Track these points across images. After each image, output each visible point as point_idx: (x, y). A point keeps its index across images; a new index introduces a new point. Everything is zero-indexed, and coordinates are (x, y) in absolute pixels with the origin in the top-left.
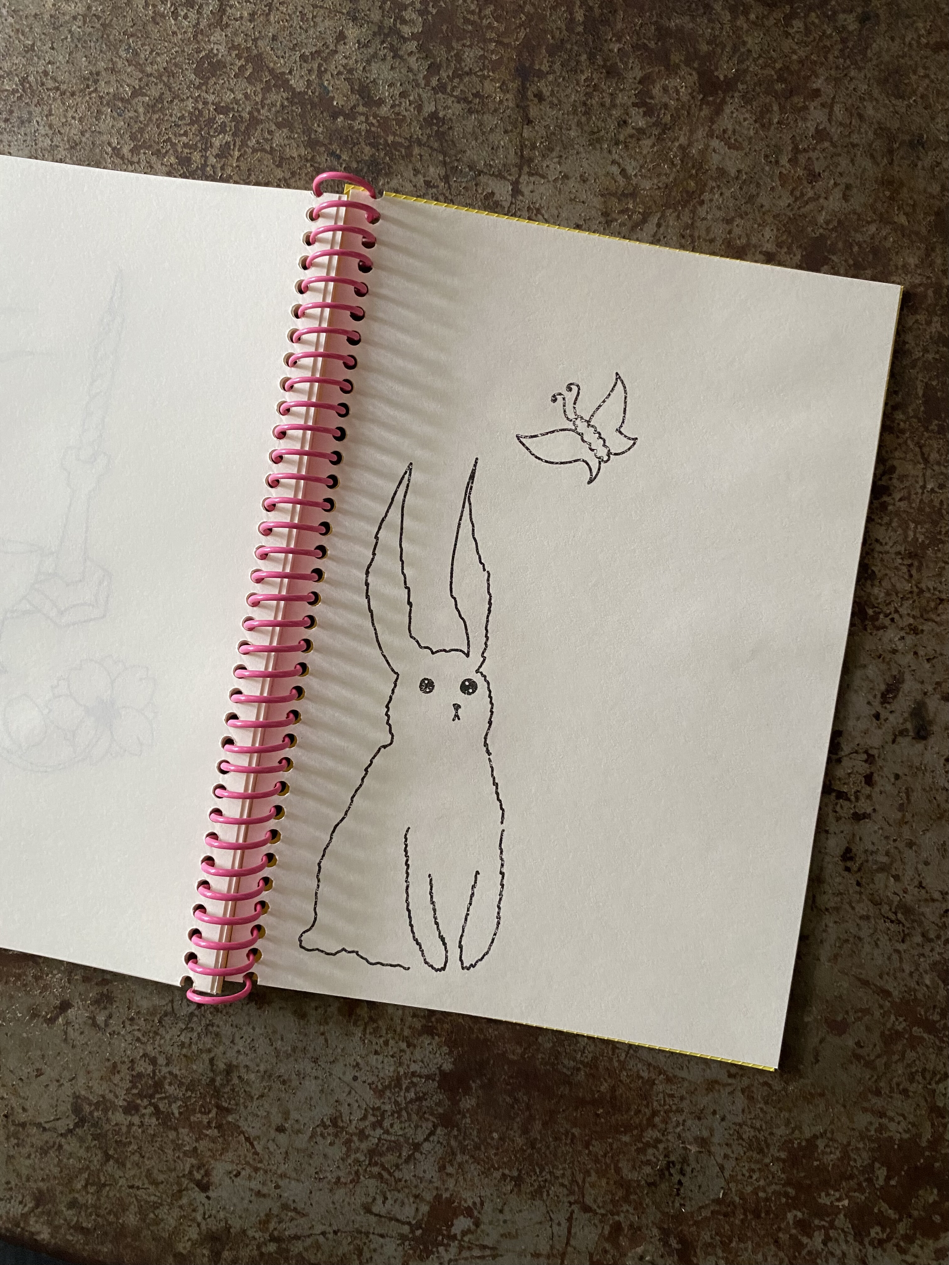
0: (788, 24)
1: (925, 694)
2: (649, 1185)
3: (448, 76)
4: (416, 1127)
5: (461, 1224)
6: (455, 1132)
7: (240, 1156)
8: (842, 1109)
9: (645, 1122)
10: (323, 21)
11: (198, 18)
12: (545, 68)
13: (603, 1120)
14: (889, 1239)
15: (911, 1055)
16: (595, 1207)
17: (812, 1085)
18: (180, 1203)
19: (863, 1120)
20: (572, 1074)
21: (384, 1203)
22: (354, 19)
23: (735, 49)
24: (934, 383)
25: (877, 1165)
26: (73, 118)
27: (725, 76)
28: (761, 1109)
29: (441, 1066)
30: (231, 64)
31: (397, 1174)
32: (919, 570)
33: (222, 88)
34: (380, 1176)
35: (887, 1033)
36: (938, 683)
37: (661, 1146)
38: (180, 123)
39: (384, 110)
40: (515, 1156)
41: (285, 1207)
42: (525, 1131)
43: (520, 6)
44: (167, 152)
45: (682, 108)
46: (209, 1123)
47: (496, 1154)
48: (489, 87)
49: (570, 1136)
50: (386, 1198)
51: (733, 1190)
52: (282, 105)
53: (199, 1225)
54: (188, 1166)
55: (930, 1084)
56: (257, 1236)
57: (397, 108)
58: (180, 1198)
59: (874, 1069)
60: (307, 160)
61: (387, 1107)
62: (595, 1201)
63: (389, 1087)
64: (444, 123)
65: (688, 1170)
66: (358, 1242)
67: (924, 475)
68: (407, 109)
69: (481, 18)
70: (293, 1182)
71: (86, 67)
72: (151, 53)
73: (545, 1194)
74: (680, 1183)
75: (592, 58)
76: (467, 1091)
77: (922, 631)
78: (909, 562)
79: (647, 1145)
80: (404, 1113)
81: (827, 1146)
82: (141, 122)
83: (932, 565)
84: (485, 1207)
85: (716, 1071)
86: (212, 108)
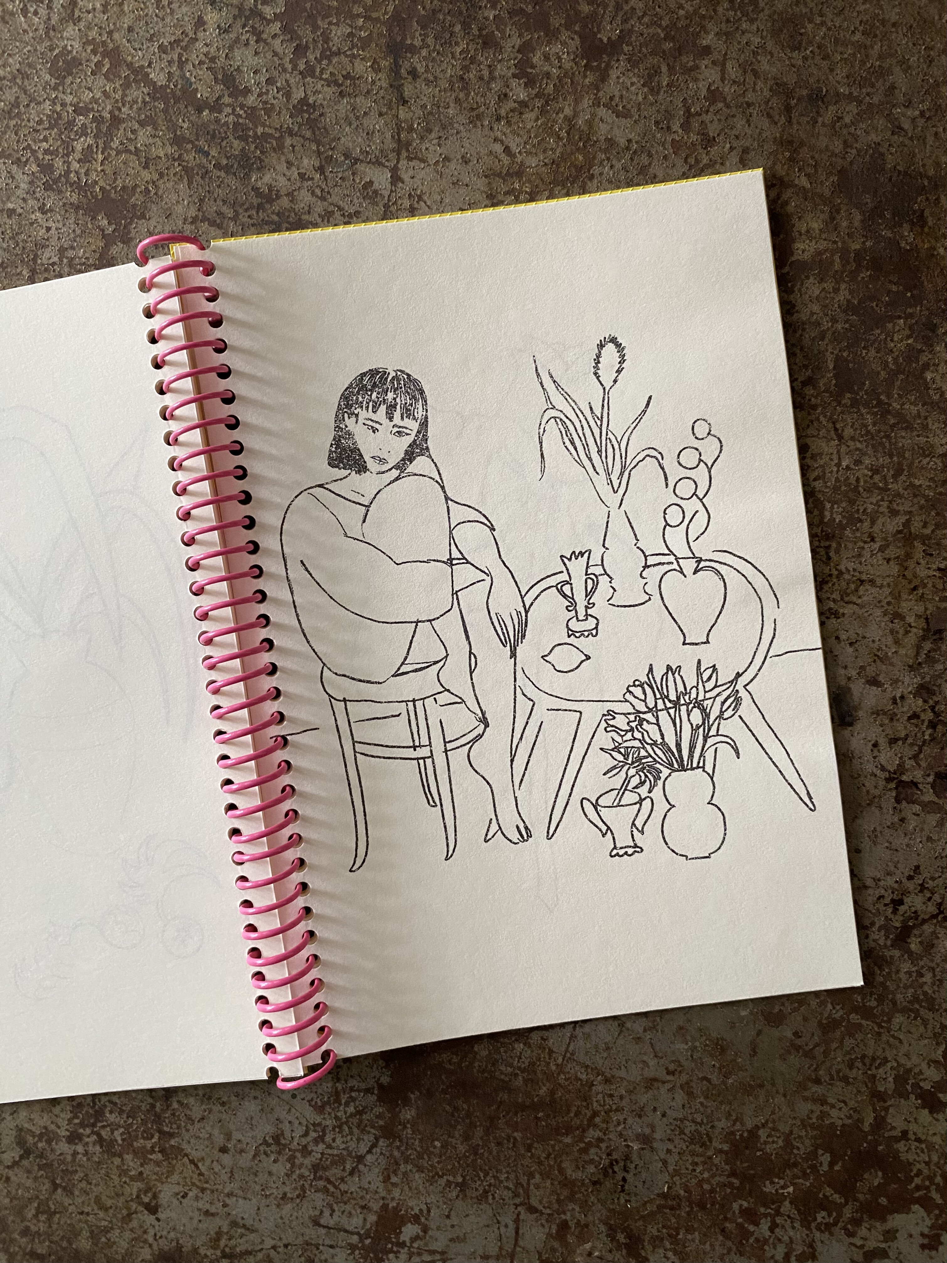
1: (849, 679)
2: (595, 1183)
3: (316, 58)
4: (358, 1140)
5: (409, 1231)
6: (397, 1143)
7: (185, 1178)
8: (783, 1099)
9: (586, 1123)
10: (180, 7)
11: (49, 13)
12: (417, 43)
13: (544, 1123)
14: (835, 1224)
15: (849, 1042)
16: (540, 1208)
17: (752, 1076)
18: (131, 1226)
19: (804, 1108)
20: (510, 1080)
21: (331, 1215)
22: (213, 3)
23: (618, 8)
24: (845, 354)
25: (820, 1152)
27: (609, 38)
28: (701, 1103)
30: (88, 61)
31: (343, 1187)
32: (837, 552)
33: (80, 87)
34: (326, 1190)
35: (825, 1022)
36: (861, 667)
37: (603, 1145)
38: (39, 128)
39: (251, 100)
40: (459, 1162)
41: (234, 1224)
42: (466, 1138)
44: (27, 160)
45: (565, 76)
46: (152, 1147)
47: (438, 1162)
48: (360, 67)
49: (512, 1140)
50: (333, 1211)
51: (678, 1183)
52: (144, 102)
53: (151, 1246)
54: (135, 1190)
55: (870, 1069)
56: (209, 1254)
57: (265, 97)
58: (130, 1221)
59: (814, 1058)
60: (174, 160)
61: (328, 1122)
62: (541, 1202)
63: (329, 1102)
64: (314, 110)
65: (632, 1166)
66: (309, 1253)
67: (838, 452)
68: (274, 96)
70: (240, 1200)
73: (490, 1197)
74: (624, 1179)
75: (466, 29)
76: (406, 1102)
77: (843, 614)
79: (590, 1144)
80: (345, 1128)
81: (768, 1136)
83: (850, 545)
84: (432, 1214)
85: (654, 1069)
86: (70, 109)
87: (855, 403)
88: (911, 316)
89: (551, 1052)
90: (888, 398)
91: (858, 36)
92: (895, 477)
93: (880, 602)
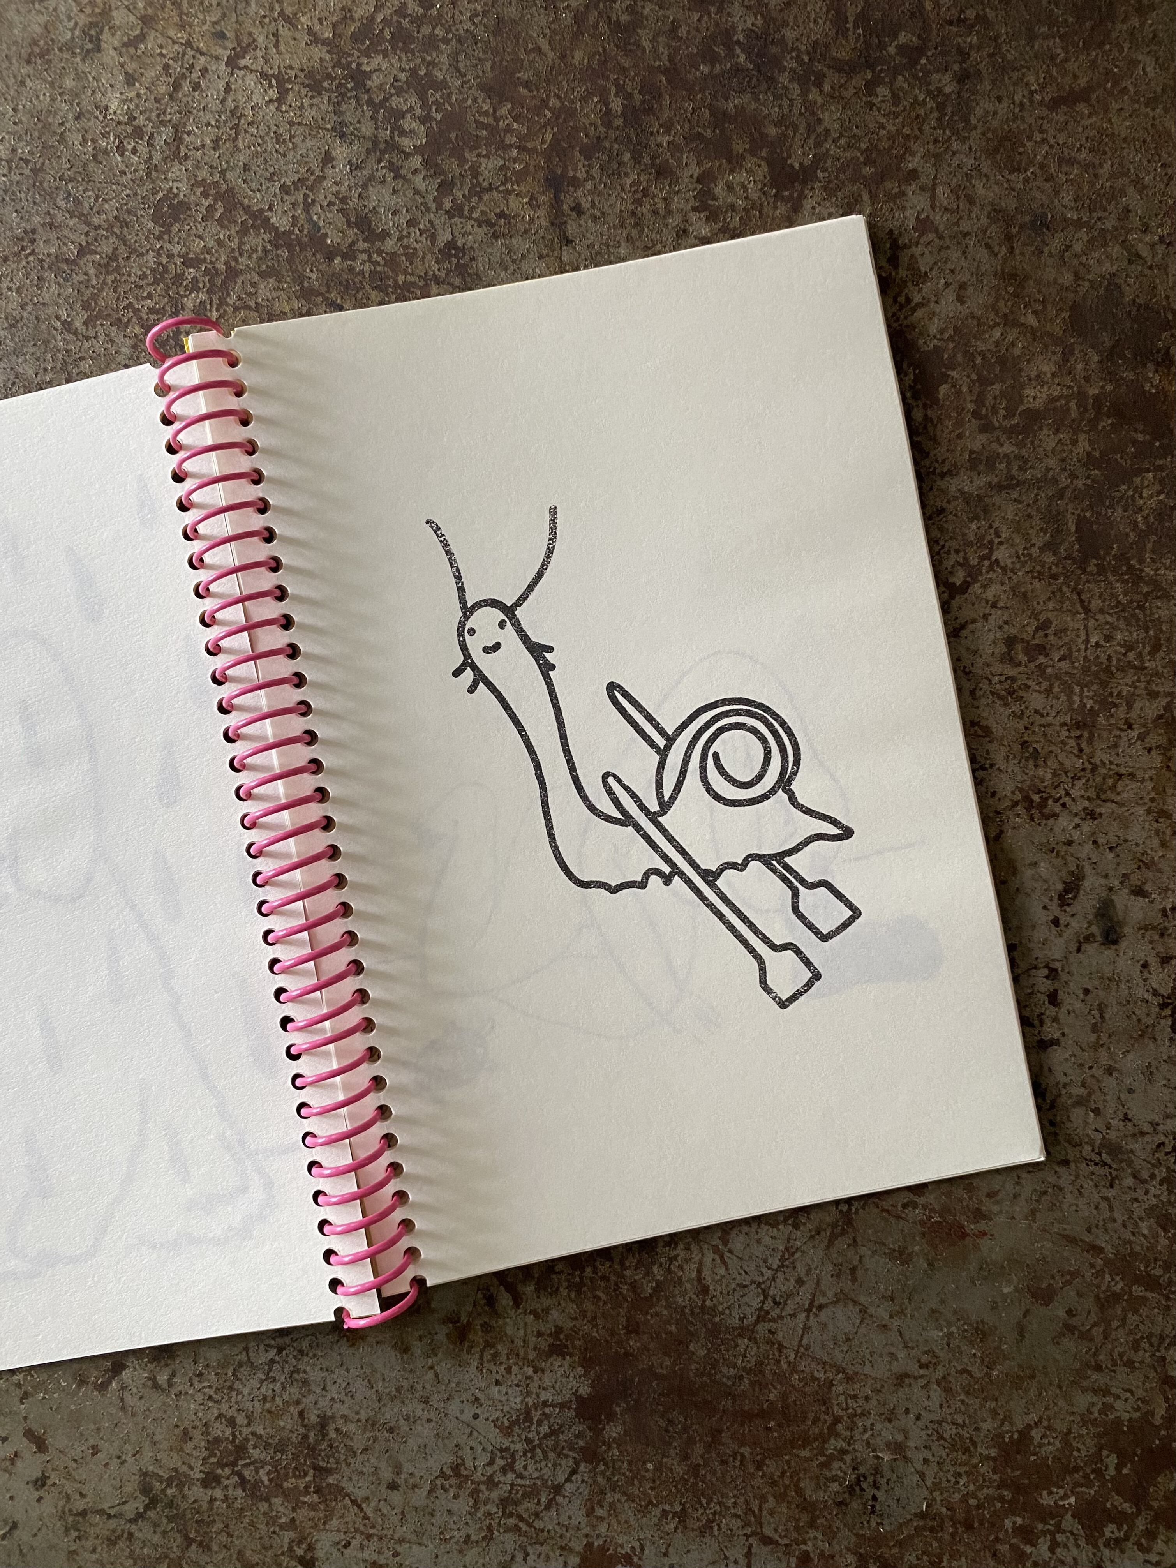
0: (870, 92)
1: (1111, 889)
2: (839, 1504)
3: (464, 195)
4: (555, 1465)
6: (602, 1467)
7: (347, 1523)
8: (1058, 1391)
9: (826, 1431)
10: (303, 141)
11: (150, 152)
12: (581, 174)
13: (776, 1434)
14: (1127, 1538)
15: (1132, 1319)
16: (776, 1537)
17: (1020, 1366)
19: (1082, 1401)
20: (734, 1384)
21: (525, 1559)
22: (342, 136)
23: (810, 130)
24: (1088, 515)
25: (1105, 1453)
26: (10, 289)
27: (801, 164)
28: (962, 1402)
29: (577, 1391)
30: (197, 205)
31: (538, 1524)
32: (1090, 741)
33: (189, 235)
34: (518, 1529)
35: (1102, 1296)
36: (1125, 876)
37: (848, 1458)
38: (141, 283)
39: (390, 245)
40: (676, 1488)
42: (685, 1457)
43: (543, 100)
44: (129, 321)
45: (752, 208)
46: (307, 1487)
47: (652, 1489)
48: (515, 204)
49: (739, 1457)
50: (527, 1554)
51: (938, 1499)
52: (264, 249)
54: (286, 1541)
55: (1158, 1351)
57: (405, 241)
59: (1092, 1340)
61: (518, 1446)
62: (776, 1530)
63: (517, 1422)
64: (464, 254)
65: (883, 1481)
67: (1086, 627)
68: (418, 241)
69: (497, 120)
70: (414, 1546)
71: (18, 224)
72: (96, 200)
73: (715, 1528)
74: (874, 1498)
75: (637, 158)
76: (611, 1417)
77: (1101, 815)
78: (1078, 733)
79: (831, 1458)
80: (539, 1452)
81: (1043, 1437)
82: (93, 287)
83: (1105, 734)
84: (647, 1552)
85: (905, 1362)
86: (179, 261)
87: (1101, 570)
88: (1161, 468)
89: (781, 1347)
90: (1140, 564)
91: (1084, 155)
92: (1152, 653)
93: (1141, 798)
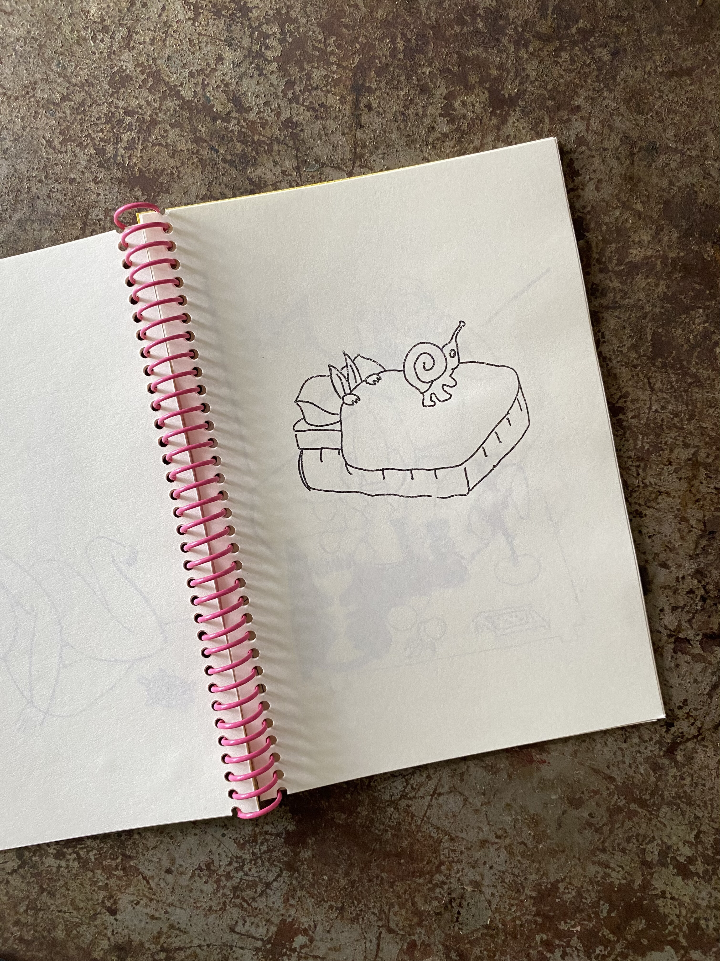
0: (557, 56)
2: (437, 914)
3: (300, 91)
4: (268, 870)
5: (300, 940)
6: (296, 875)
7: (139, 890)
8: (578, 862)
9: (434, 869)
10: (206, 46)
11: (112, 42)
12: (374, 86)
13: (404, 868)
14: (609, 955)
15: (628, 824)
16: (397, 929)
17: (556, 844)
18: (96, 923)
19: (592, 870)
20: (382, 834)
21: (244, 925)
22: (230, 45)
23: (517, 74)
24: (660, 330)
25: (602, 902)
26: (17, 117)
27: (509, 95)
28: (519, 861)
29: (286, 827)
30: (137, 78)
31: (254, 904)
32: (644, 470)
33: (130, 96)
34: (241, 906)
35: (612, 807)
36: (656, 554)
37: (446, 887)
38: (97, 122)
39: (252, 116)
40: (340, 892)
41: (172, 927)
42: (347, 874)
43: (355, 37)
44: (87, 144)
45: (476, 118)
46: (117, 866)
47: (326, 891)
48: (331, 100)
49: (380, 879)
50: (245, 922)
51: (497, 918)
52: (175, 110)
53: (109, 939)
54: (101, 897)
55: (641, 844)
56: (151, 948)
57: (262, 114)
58: (96, 919)
59: (602, 833)
60: (193, 153)
61: (247, 856)
62: (397, 926)
63: (248, 842)
64: (296, 127)
65: (465, 904)
66: (224, 952)
67: (650, 399)
68: (269, 115)
69: (326, 46)
70: (177, 909)
71: (26, 77)
72: (75, 68)
73: (361, 920)
74: (459, 913)
75: (409, 79)
76: (305, 845)
77: (646, 515)
78: (638, 464)
79: (436, 885)
80: (259, 861)
81: (565, 888)
82: (68, 121)
83: (654, 466)
84: (317, 929)
85: (486, 833)
86: (122, 111)
87: (664, 366)
88: (708, 307)
89: (413, 816)
90: (688, 364)
91: (684, 108)
92: (689, 420)
93: (672, 508)
